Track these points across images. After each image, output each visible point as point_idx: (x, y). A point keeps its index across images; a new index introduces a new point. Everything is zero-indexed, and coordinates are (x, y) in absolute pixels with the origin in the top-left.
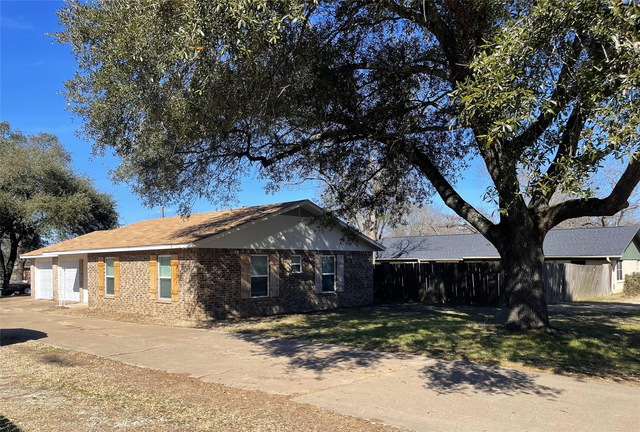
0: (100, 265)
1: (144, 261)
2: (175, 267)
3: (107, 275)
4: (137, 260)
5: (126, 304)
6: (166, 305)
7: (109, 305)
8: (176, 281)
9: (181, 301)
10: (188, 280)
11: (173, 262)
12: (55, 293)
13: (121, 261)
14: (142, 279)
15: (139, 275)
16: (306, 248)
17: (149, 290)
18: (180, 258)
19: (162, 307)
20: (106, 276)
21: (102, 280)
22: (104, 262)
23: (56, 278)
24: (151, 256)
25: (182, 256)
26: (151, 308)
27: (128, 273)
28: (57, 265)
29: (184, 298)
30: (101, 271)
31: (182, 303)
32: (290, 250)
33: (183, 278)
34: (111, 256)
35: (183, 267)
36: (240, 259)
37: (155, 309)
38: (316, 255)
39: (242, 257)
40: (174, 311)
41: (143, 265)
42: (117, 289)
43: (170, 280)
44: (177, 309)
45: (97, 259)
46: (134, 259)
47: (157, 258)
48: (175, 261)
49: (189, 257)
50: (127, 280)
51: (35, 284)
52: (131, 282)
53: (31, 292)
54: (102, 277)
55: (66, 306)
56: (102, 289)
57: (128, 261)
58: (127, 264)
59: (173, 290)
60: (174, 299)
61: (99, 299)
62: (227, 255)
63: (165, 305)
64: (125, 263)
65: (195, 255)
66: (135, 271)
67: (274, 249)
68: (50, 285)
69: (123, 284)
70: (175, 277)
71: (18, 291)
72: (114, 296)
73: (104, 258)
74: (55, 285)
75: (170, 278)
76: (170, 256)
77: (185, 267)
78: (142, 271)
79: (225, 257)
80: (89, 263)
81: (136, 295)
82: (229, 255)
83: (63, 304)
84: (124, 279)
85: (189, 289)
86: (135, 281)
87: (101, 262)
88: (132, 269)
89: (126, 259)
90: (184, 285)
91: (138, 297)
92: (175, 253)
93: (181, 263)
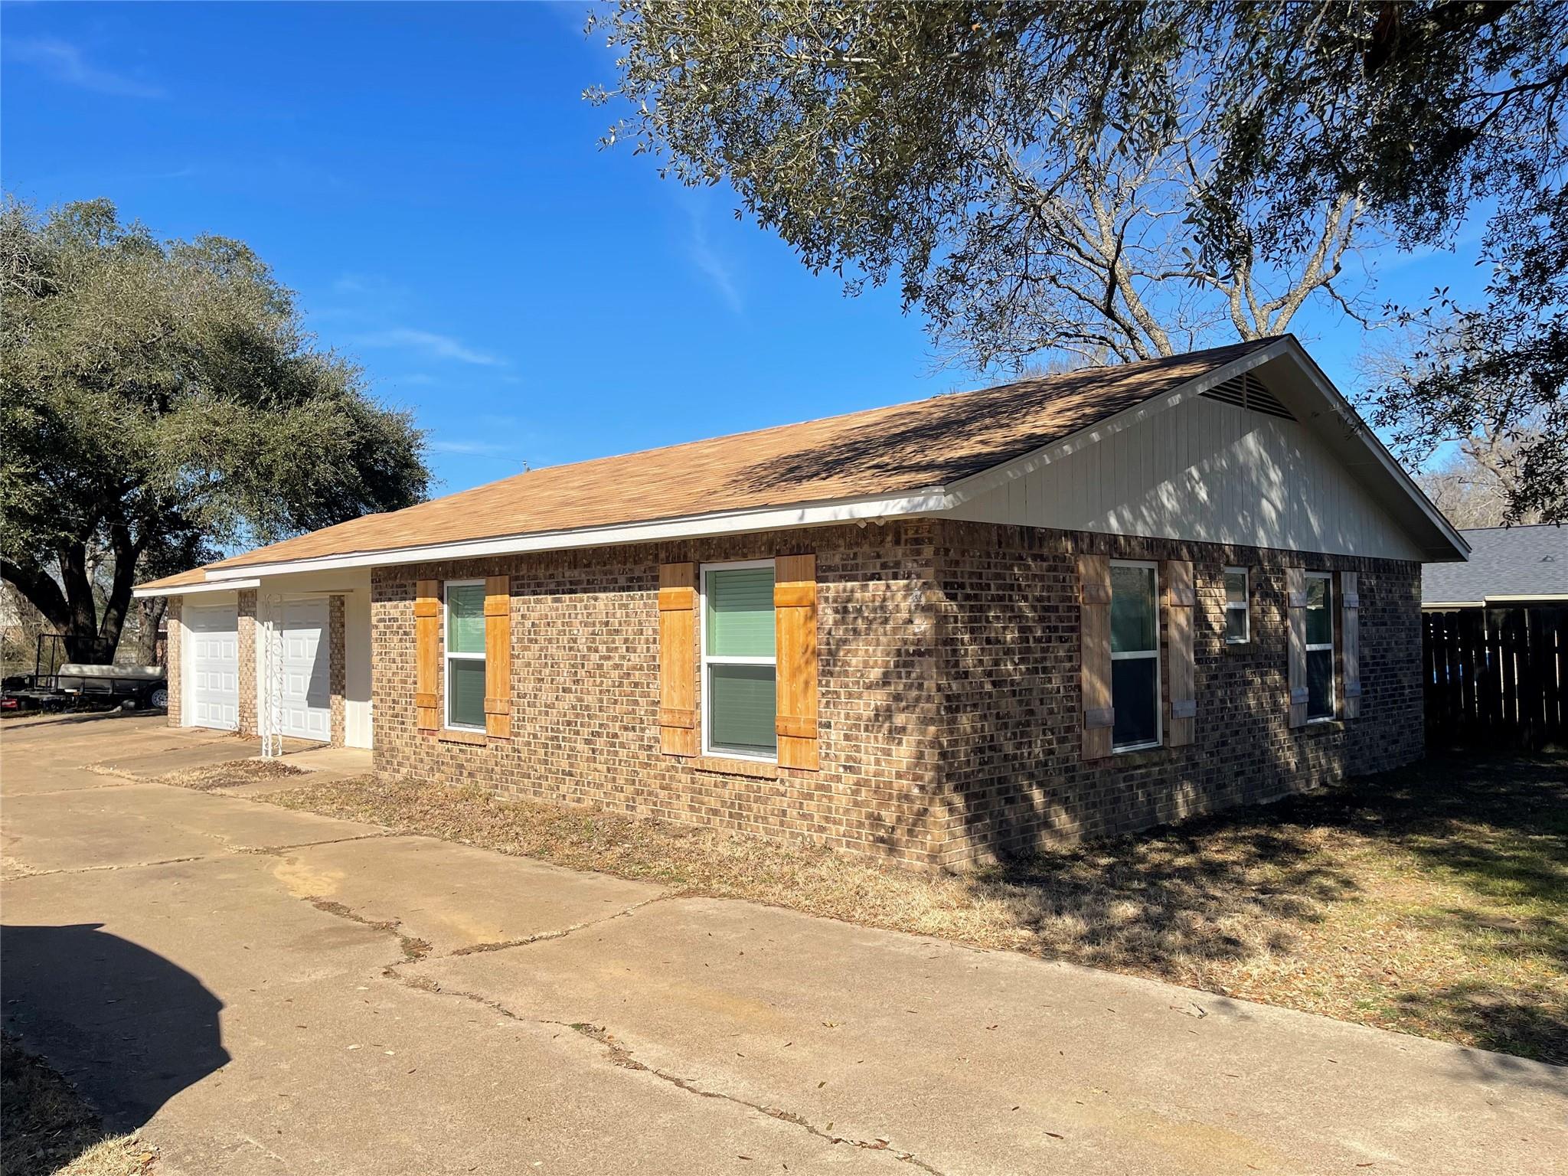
0: (425, 611)
1: (629, 589)
2: (801, 612)
3: (451, 650)
4: (591, 587)
5: (541, 769)
6: (745, 782)
7: (461, 766)
8: (802, 678)
9: (834, 768)
10: (875, 674)
11: (785, 590)
12: (247, 710)
13: (517, 594)
14: (617, 667)
15: (603, 648)
16: (1263, 541)
17: (654, 713)
18: (830, 568)
19: (726, 794)
20: (448, 655)
21: (433, 670)
22: (441, 599)
23: (248, 660)
24: (665, 570)
25: (837, 560)
26: (663, 794)
27: (550, 641)
28: (254, 615)
29: (849, 758)
30: (426, 634)
31: (838, 779)
32: (1220, 546)
33: (846, 663)
34: (472, 575)
35: (845, 610)
36: (1078, 579)
37: (686, 798)
38: (1289, 571)
39: (1082, 568)
40: (793, 813)
41: (626, 606)
42: (500, 707)
43: (767, 673)
44: (810, 806)
45: (410, 589)
46: (579, 582)
47: (698, 577)
48: (801, 584)
49: (884, 566)
50: (547, 671)
51: (183, 678)
52: (564, 679)
53: (171, 704)
54: (432, 657)
55: (289, 761)
56: (431, 704)
57: (552, 593)
58: (543, 606)
59: (786, 719)
60: (793, 758)
61: (418, 741)
62: (1035, 558)
63: (740, 784)
64: (537, 602)
65: (919, 553)
66: (582, 634)
67: (1177, 537)
68: (230, 684)
69: (528, 687)
70: (799, 660)
71: (131, 697)
72: (483, 732)
73: (442, 582)
74: (247, 683)
75: (770, 660)
76: (770, 563)
77: (859, 611)
78: (617, 631)
79: (1028, 567)
80: (376, 607)
81: (585, 732)
82: (1043, 558)
83: (275, 753)
84: (529, 665)
85: (884, 714)
86: (581, 673)
87: (429, 600)
88: (570, 624)
89: (539, 585)
90: (850, 695)
91: (600, 743)
92: (797, 551)
93: (831, 595)
